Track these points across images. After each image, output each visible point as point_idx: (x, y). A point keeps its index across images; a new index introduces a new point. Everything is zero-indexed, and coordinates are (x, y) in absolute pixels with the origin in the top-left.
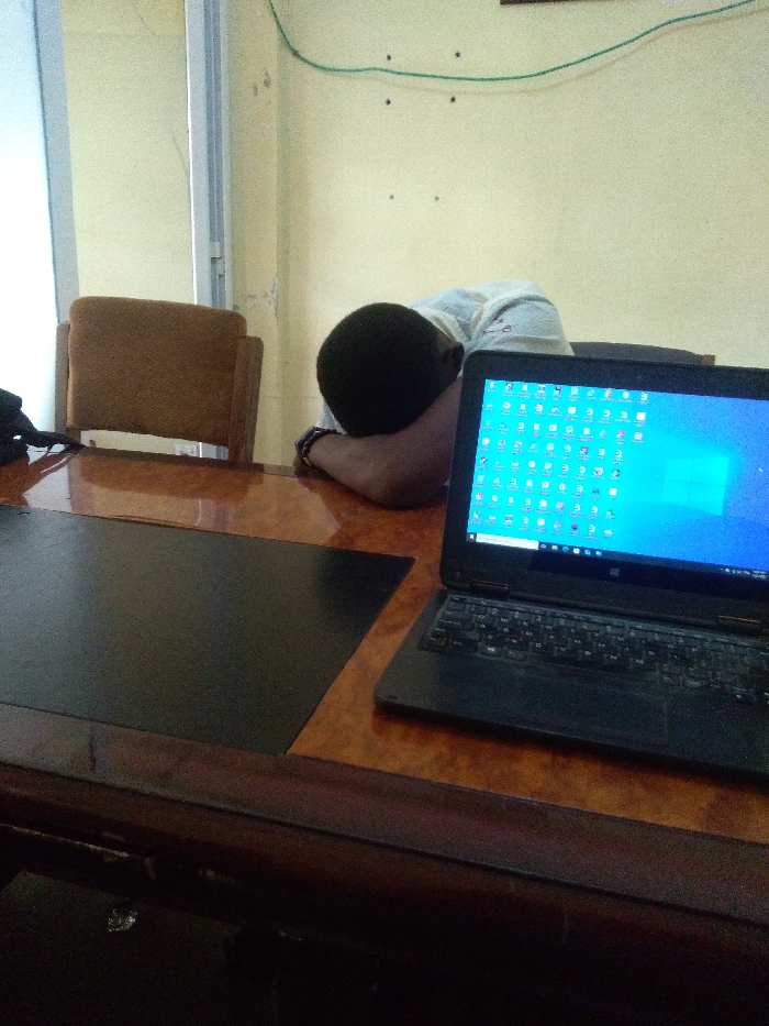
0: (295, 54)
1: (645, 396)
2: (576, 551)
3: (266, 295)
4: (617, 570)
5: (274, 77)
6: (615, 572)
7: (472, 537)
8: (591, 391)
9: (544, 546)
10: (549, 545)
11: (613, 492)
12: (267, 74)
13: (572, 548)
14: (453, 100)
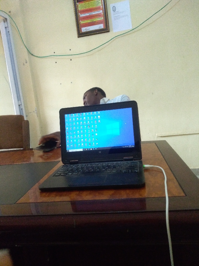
0: (32, 55)
1: (99, 112)
2: (91, 149)
3: (34, 112)
4: (101, 152)
5: (28, 61)
6: (100, 152)
7: (68, 151)
8: (88, 113)
9: (84, 150)
10: (85, 149)
11: (96, 134)
12: (26, 60)
13: (90, 149)
14: (71, 60)
